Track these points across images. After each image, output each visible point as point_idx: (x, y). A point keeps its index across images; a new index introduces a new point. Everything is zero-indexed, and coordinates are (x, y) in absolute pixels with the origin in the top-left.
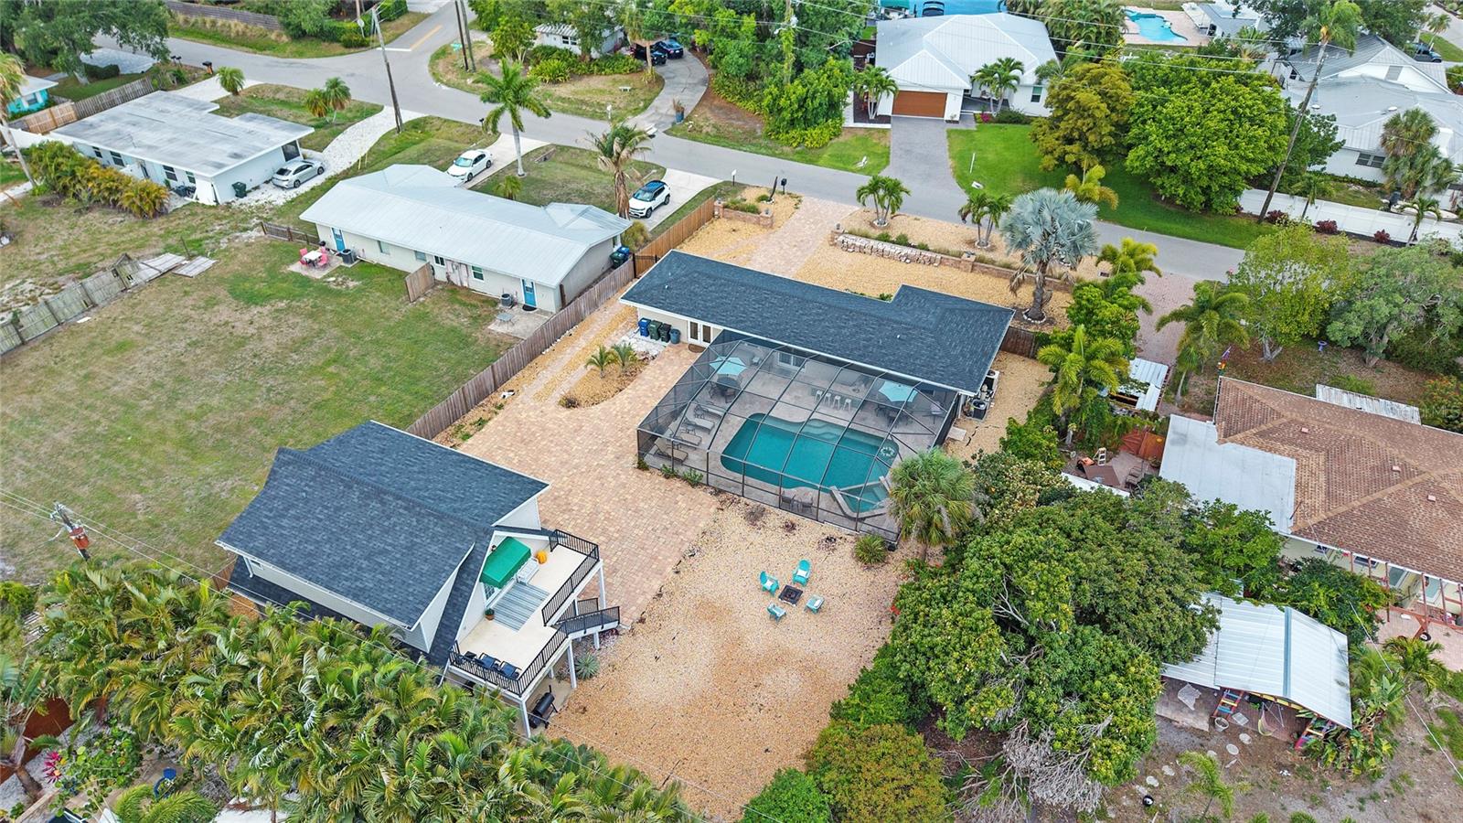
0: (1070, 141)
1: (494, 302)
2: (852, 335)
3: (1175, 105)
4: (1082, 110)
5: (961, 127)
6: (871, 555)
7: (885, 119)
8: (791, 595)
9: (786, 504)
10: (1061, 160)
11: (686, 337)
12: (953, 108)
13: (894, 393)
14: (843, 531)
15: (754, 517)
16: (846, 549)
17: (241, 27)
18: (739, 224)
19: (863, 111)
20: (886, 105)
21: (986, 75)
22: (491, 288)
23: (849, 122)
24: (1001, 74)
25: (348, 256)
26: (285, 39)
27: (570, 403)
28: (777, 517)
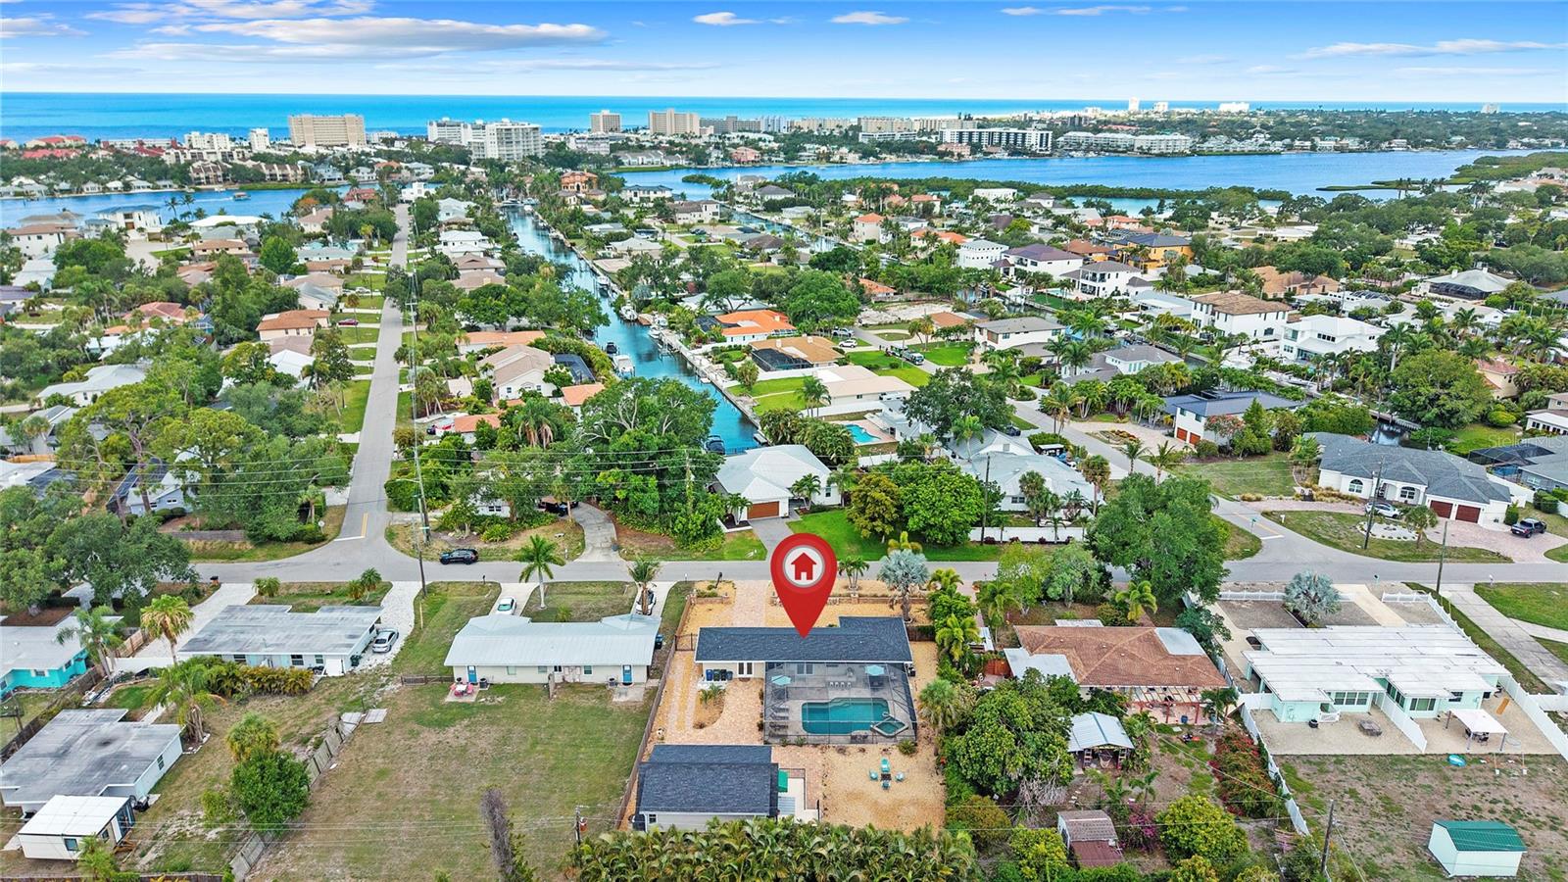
0: (873, 519)
1: (604, 686)
2: (837, 647)
3: (924, 492)
4: (877, 502)
5: (792, 520)
6: (909, 750)
7: (744, 523)
8: (886, 777)
9: (854, 740)
10: (873, 530)
11: (737, 675)
12: (784, 509)
13: (875, 670)
14: (889, 744)
15: (842, 751)
16: (896, 752)
17: (201, 544)
18: (710, 606)
19: (730, 521)
20: (743, 516)
21: (799, 486)
22: (598, 677)
23: (725, 529)
24: (807, 484)
25: (483, 683)
26: (250, 547)
27: (701, 726)
28: (854, 748)
